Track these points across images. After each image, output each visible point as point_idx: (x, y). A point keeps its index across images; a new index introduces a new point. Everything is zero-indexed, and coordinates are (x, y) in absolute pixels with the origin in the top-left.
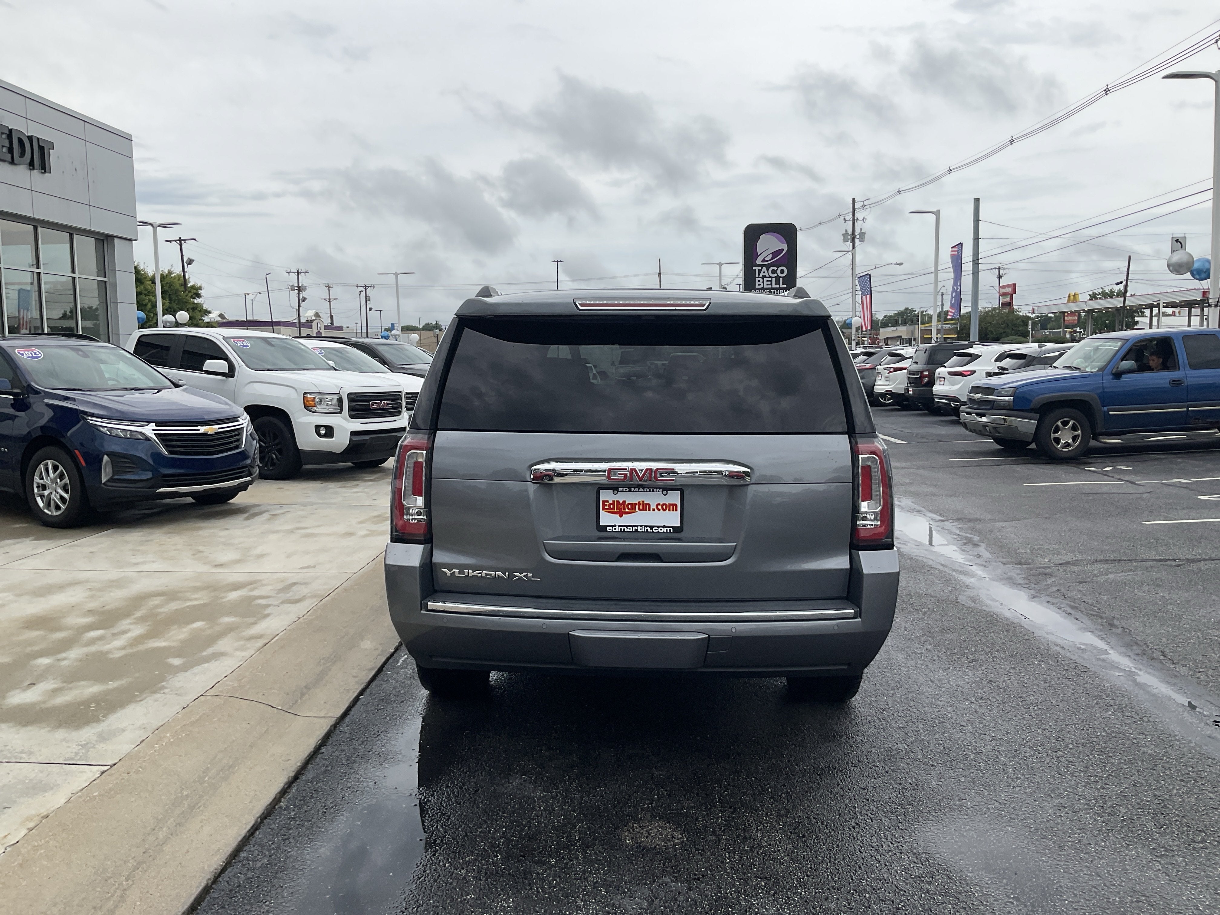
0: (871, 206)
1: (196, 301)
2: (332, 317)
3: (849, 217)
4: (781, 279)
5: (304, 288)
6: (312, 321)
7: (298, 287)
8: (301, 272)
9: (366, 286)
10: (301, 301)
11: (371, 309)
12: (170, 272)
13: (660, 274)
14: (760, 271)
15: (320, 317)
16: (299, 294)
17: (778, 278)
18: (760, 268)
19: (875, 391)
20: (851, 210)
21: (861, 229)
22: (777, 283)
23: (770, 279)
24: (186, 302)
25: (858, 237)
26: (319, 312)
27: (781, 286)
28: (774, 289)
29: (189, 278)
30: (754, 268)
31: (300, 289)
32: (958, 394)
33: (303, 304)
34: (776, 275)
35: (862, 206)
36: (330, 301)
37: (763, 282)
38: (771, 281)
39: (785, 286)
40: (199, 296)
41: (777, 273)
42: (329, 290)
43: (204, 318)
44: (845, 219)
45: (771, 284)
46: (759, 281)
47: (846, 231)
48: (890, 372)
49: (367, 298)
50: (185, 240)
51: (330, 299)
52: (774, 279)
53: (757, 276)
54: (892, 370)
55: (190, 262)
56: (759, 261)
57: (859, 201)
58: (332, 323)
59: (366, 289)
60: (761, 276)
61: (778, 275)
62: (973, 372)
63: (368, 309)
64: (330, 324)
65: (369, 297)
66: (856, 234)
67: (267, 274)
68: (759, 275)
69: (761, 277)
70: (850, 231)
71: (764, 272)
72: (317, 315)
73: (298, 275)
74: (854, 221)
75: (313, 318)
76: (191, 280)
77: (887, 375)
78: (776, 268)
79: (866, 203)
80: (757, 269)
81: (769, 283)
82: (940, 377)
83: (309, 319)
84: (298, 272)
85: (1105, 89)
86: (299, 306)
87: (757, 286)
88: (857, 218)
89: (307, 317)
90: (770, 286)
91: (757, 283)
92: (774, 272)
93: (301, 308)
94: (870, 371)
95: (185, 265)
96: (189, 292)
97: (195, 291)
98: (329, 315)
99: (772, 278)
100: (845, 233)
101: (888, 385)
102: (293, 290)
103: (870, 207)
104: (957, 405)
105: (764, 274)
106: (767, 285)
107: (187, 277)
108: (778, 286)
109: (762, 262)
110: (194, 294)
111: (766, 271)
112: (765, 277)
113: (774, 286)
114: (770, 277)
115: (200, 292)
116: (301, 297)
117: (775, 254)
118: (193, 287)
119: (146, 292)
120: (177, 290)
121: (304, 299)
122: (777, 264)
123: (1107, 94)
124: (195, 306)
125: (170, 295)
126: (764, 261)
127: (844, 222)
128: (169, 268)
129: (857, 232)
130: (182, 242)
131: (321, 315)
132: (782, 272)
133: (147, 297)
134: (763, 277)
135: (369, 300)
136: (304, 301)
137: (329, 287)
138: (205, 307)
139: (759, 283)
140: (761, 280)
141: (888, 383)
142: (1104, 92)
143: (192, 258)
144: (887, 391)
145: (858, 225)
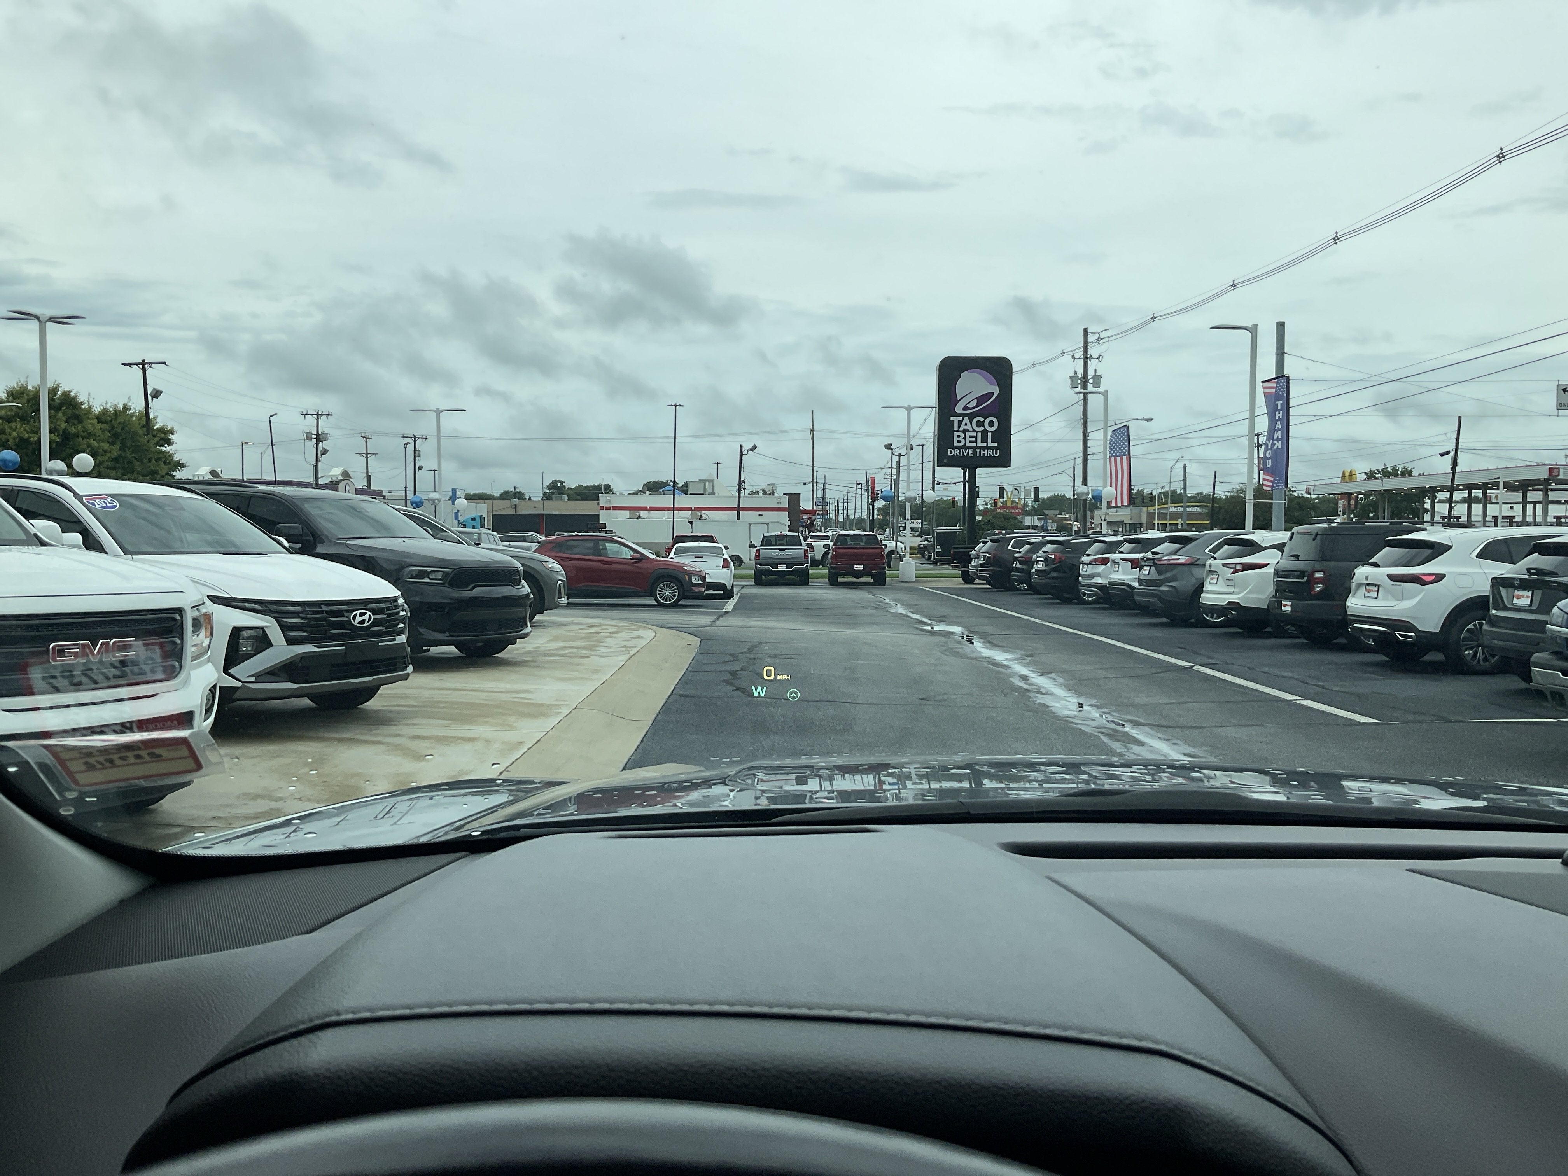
0: (1110, 339)
1: (163, 449)
2: (369, 478)
3: (1080, 354)
4: (990, 434)
5: (324, 436)
6: (338, 482)
7: (318, 434)
8: (322, 415)
9: (415, 437)
10: (320, 454)
11: (420, 468)
12: (126, 408)
13: (813, 431)
14: (960, 422)
15: (350, 477)
16: (317, 444)
17: (984, 433)
18: (960, 418)
19: (1203, 601)
20: (1082, 344)
21: (1096, 371)
22: (984, 440)
23: (974, 434)
24: (147, 451)
25: (1091, 381)
26: (349, 470)
27: (990, 444)
28: (981, 448)
29: (155, 418)
30: (952, 418)
31: (319, 438)
32: (1414, 618)
33: (323, 459)
34: (982, 428)
35: (1098, 340)
36: (367, 457)
37: (965, 438)
38: (976, 437)
39: (995, 445)
40: (169, 442)
41: (984, 427)
42: (366, 442)
43: (174, 474)
44: (1073, 357)
45: (976, 441)
46: (959, 436)
47: (1075, 373)
48: (1236, 571)
49: (417, 452)
50: (150, 364)
51: (367, 454)
52: (979, 434)
53: (956, 429)
54: (1238, 567)
55: (157, 394)
56: (959, 409)
57: (1092, 333)
58: (369, 486)
59: (415, 441)
60: (961, 429)
61: (985, 429)
62: (1440, 577)
63: (417, 468)
64: (366, 488)
65: (419, 451)
66: (1089, 378)
67: (271, 416)
68: (959, 427)
69: (961, 431)
70: (1080, 373)
71: (966, 424)
72: (346, 474)
73: (318, 418)
74: (1086, 360)
75: (341, 478)
76: (159, 419)
77: (1229, 576)
78: (982, 419)
79: (1102, 335)
80: (956, 419)
81: (973, 439)
82: (1368, 584)
83: (335, 479)
84: (317, 415)
85: (1498, 153)
86: (317, 460)
87: (956, 444)
88: (1091, 356)
89: (332, 476)
90: (974, 444)
91: (956, 439)
92: (979, 424)
93: (320, 463)
94: (1186, 568)
95: (150, 398)
96: (154, 436)
97: (163, 435)
98: (366, 475)
99: (977, 432)
100: (1073, 375)
101: (1233, 593)
102: (309, 438)
103: (1109, 341)
104: (1410, 637)
105: (966, 427)
106: (971, 442)
107: (151, 416)
108: (985, 444)
109: (963, 410)
110: (162, 439)
111: (968, 423)
112: (967, 430)
113: (980, 444)
114: (974, 431)
115: (171, 436)
116: (320, 449)
117: (981, 399)
118: (161, 430)
119: (84, 434)
120: (135, 433)
121: (325, 452)
122: (984, 413)
123: (1500, 162)
124: (160, 456)
125: (123, 439)
126: (965, 408)
127: (1072, 360)
128: (126, 402)
129: (1090, 374)
130: (147, 366)
131: (351, 474)
132: (991, 424)
133: (85, 441)
134: (965, 431)
135: (419, 456)
136: (324, 454)
137: (366, 438)
138: (176, 458)
139: (959, 439)
140: (962, 435)
141: (1231, 589)
142: (1496, 159)
143: (160, 389)
144: (1229, 603)
145: (1092, 365)
